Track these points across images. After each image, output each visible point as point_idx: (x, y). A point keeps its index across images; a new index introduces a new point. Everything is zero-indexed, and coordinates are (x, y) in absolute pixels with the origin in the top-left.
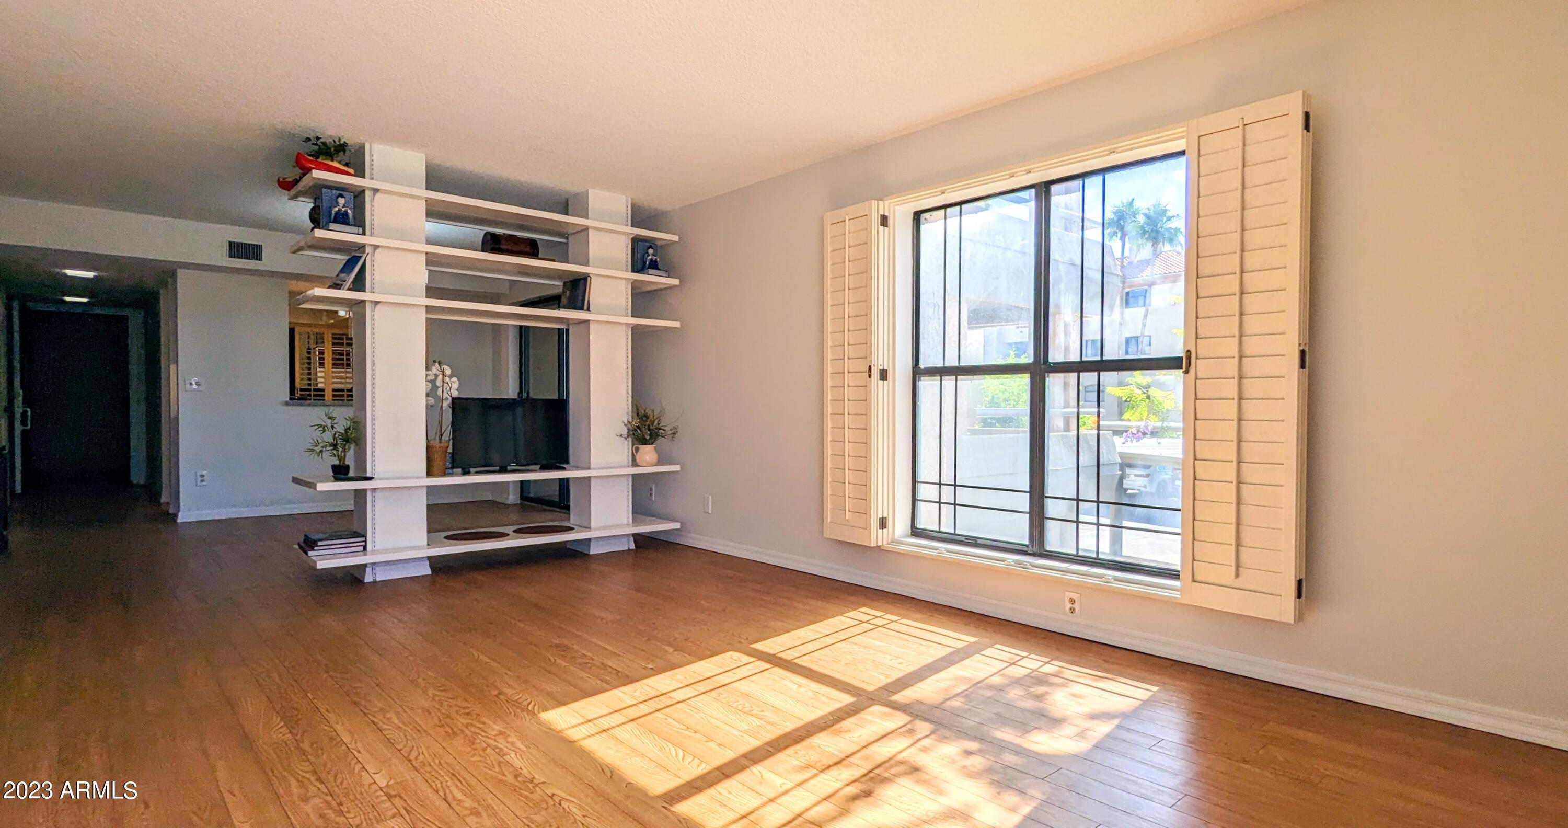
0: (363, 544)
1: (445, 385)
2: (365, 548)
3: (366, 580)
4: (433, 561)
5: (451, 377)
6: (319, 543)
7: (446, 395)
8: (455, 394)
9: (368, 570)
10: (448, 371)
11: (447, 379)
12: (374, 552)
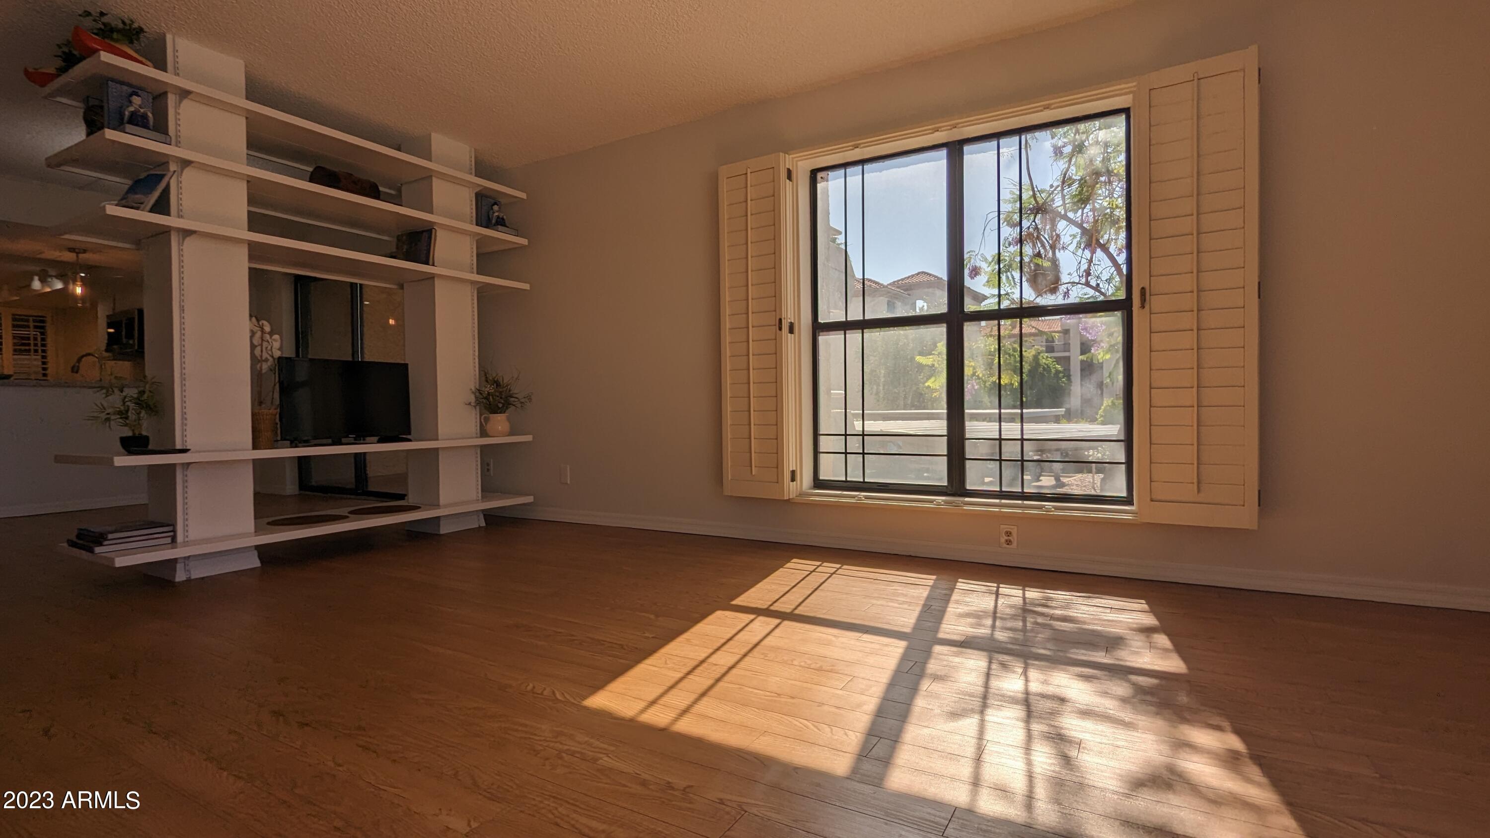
0: (171, 534)
1: (265, 344)
2: (174, 539)
3: (178, 579)
4: (263, 551)
5: (271, 334)
6: (110, 536)
7: (265, 355)
8: (277, 354)
9: (179, 566)
10: (267, 328)
11: (267, 337)
12: (186, 544)
